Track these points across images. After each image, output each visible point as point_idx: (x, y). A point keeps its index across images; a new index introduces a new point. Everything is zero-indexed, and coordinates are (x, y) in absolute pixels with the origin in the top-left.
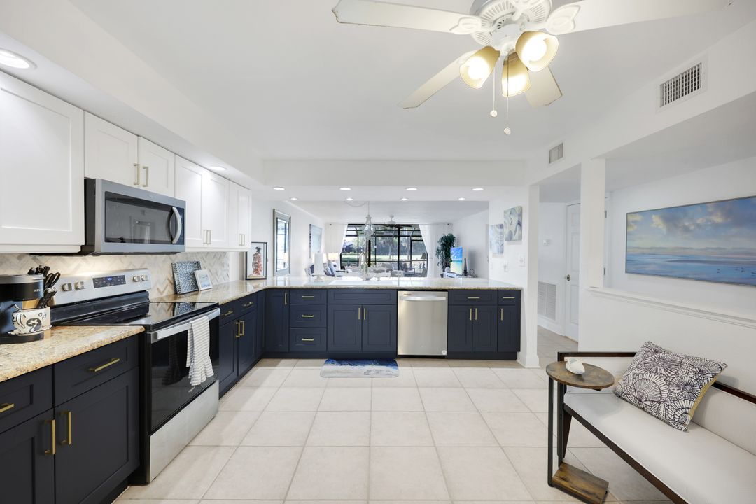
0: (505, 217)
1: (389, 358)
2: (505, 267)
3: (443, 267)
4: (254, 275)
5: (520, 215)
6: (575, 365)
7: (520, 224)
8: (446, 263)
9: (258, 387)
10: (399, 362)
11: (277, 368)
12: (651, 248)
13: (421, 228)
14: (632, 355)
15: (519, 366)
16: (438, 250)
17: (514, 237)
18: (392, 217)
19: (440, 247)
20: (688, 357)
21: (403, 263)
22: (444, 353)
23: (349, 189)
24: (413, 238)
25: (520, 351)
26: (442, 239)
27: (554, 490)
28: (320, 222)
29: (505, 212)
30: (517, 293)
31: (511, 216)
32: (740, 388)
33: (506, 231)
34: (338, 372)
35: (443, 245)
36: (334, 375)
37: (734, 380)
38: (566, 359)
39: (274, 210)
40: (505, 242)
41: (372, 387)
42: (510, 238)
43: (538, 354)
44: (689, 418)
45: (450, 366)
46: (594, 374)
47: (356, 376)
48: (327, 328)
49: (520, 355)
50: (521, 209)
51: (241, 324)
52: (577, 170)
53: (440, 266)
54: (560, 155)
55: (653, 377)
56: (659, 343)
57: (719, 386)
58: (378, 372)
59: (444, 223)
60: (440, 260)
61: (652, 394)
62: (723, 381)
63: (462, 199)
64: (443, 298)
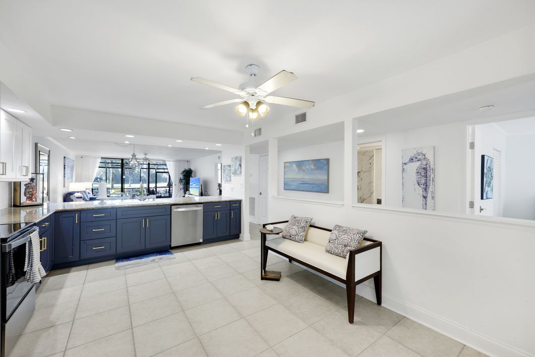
0: (232, 161)
1: (166, 249)
2: (232, 189)
3: (184, 191)
4: (28, 202)
5: (241, 161)
6: (270, 227)
7: (240, 165)
8: (186, 189)
9: (61, 288)
10: (172, 251)
11: (70, 274)
12: (293, 178)
13: (167, 163)
14: (287, 221)
15: (242, 241)
16: (181, 179)
17: (237, 173)
18: (146, 154)
19: (181, 177)
20: (303, 218)
21: (151, 189)
22: (201, 241)
23: (133, 136)
24: (157, 171)
25: (240, 233)
26: (184, 172)
27: (264, 281)
28: (72, 155)
29: (232, 158)
30: (239, 202)
31: (236, 161)
32: (316, 225)
33: (233, 169)
34: (130, 265)
35: (184, 175)
36: (127, 267)
37: (315, 223)
38: (266, 226)
39: (36, 145)
40: (232, 175)
41: (160, 267)
42: (235, 173)
43: (250, 233)
44: (304, 238)
45: (205, 247)
46: (276, 229)
47: (146, 264)
48: (116, 237)
49: (241, 235)
50: (241, 158)
51: (44, 239)
52: (267, 142)
53: (183, 191)
54: (260, 134)
55: (294, 227)
56: (296, 215)
57: (311, 226)
58: (161, 259)
59: (184, 161)
60: (182, 186)
61: (294, 233)
62: (312, 224)
63: (207, 149)
64: (200, 208)
